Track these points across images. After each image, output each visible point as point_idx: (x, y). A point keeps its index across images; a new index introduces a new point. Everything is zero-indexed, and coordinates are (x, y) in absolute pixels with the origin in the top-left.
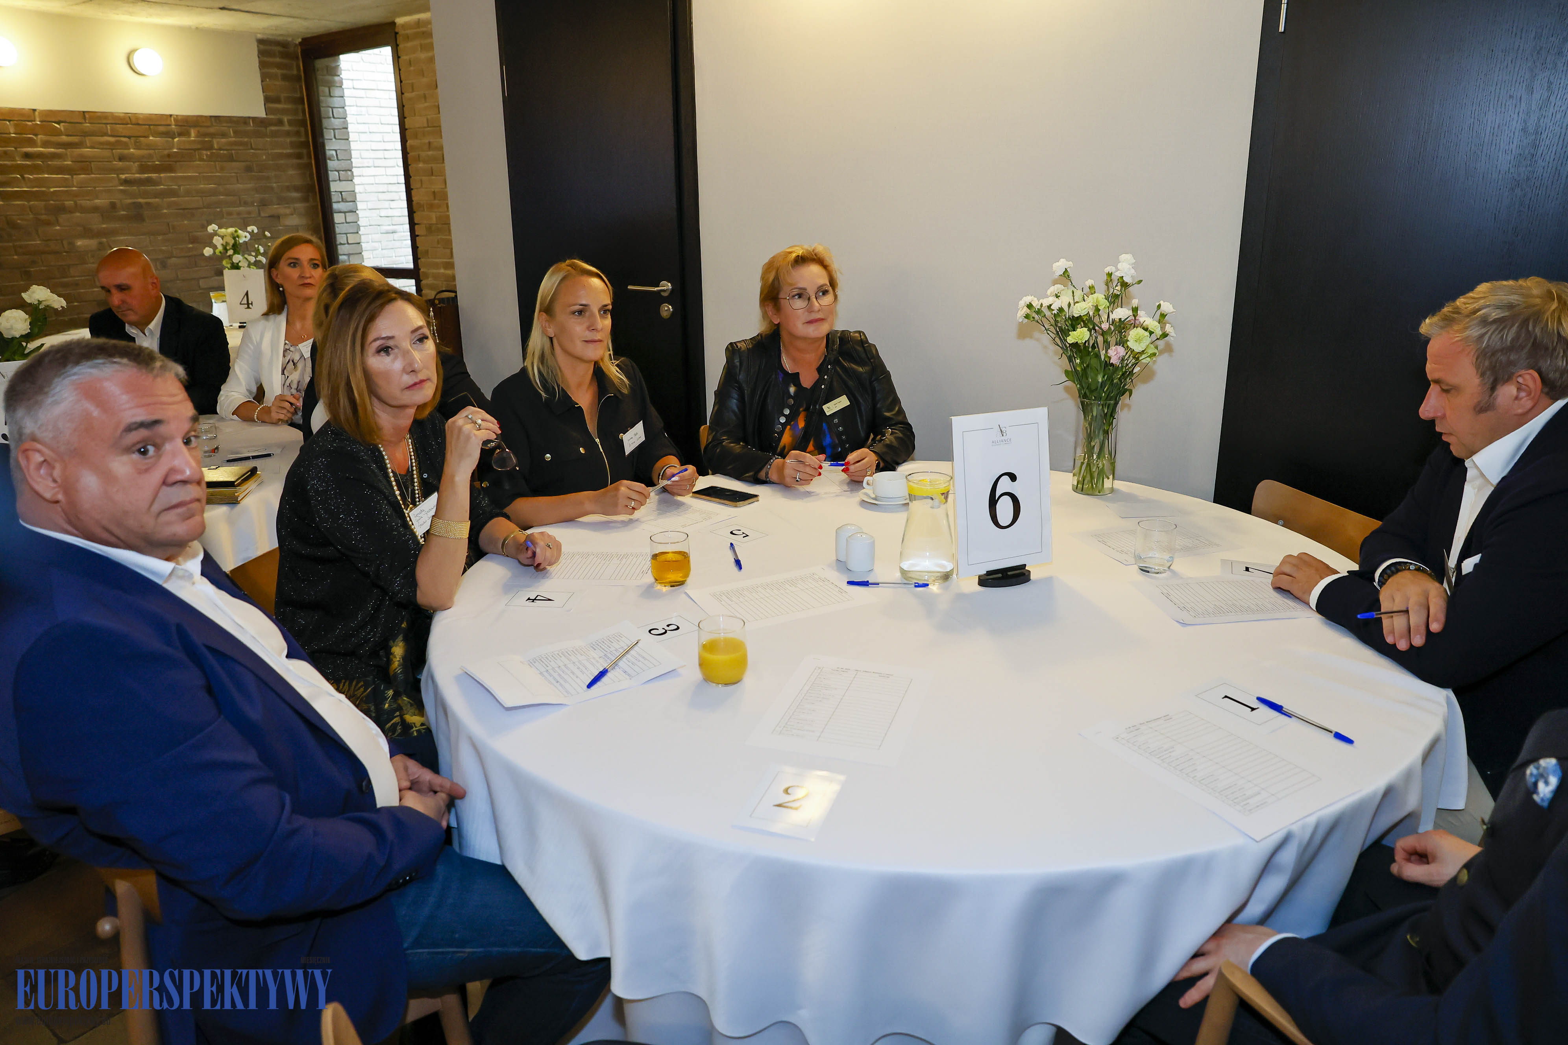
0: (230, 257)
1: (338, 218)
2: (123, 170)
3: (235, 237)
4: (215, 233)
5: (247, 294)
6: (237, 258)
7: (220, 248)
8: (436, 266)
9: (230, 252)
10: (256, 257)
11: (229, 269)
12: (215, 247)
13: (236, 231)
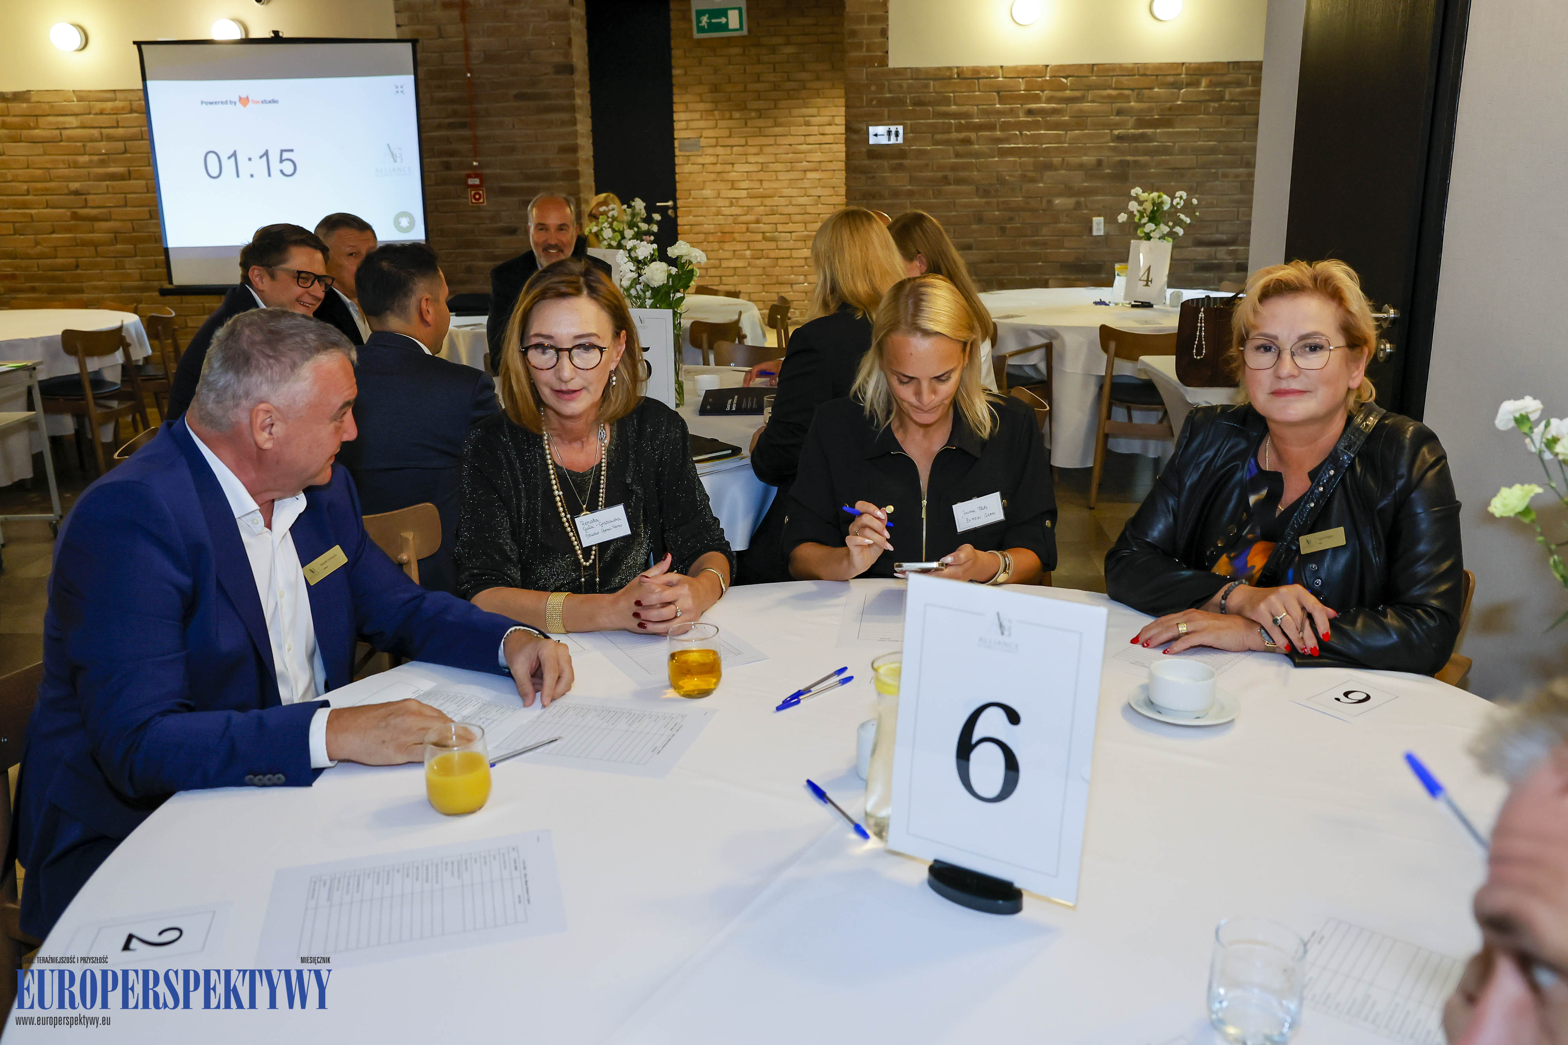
3: (1157, 203)
5: (1149, 269)
6: (1150, 227)
7: (1137, 214)
9: (1145, 220)
11: (1138, 239)
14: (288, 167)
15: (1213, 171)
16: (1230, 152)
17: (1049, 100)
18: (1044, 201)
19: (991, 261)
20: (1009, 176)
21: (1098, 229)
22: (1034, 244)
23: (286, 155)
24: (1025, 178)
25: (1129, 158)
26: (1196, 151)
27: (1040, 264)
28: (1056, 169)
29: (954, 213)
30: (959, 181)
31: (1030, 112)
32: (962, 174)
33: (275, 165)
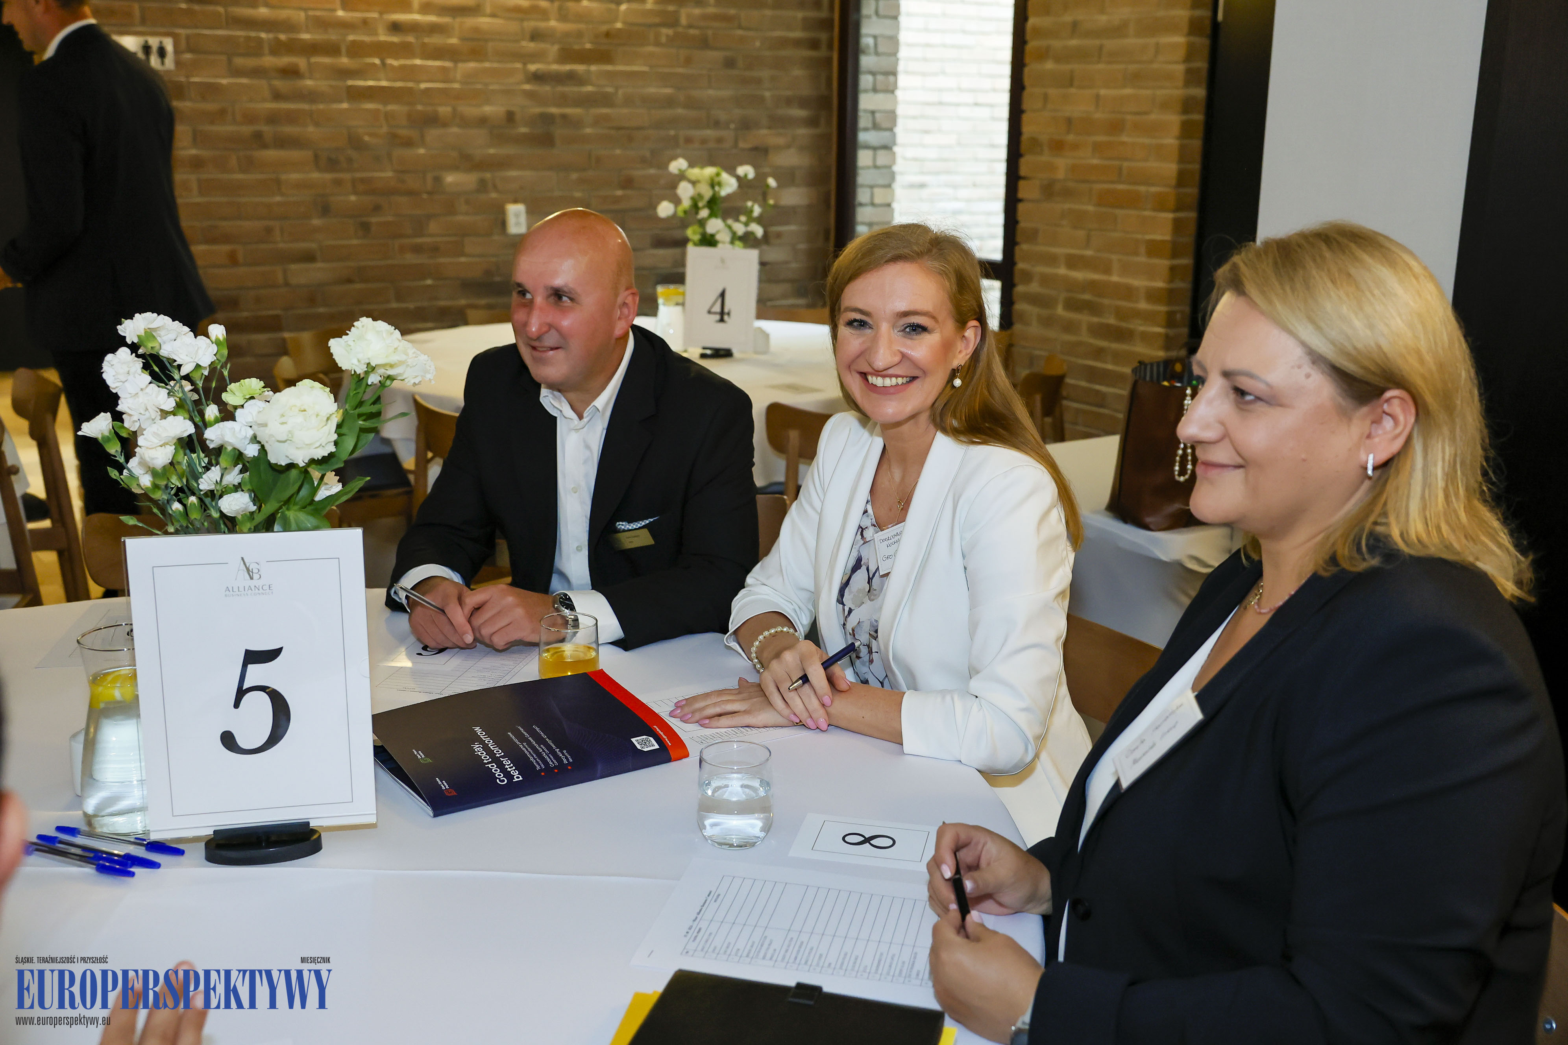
0: (702, 223)
1: (864, 158)
3: (714, 183)
5: (723, 295)
6: (715, 226)
7: (686, 204)
8: (1052, 260)
9: (704, 213)
10: (746, 224)
11: (695, 244)
12: (677, 201)
13: (718, 175)
15: (672, 133)
16: (691, 104)
17: (425, 8)
18: (429, 176)
19: (349, 281)
20: (371, 135)
21: (518, 224)
22: (417, 249)
24: (395, 140)
25: (554, 110)
26: (650, 102)
27: (429, 282)
28: (445, 125)
29: (278, 199)
30: (282, 143)
32: (289, 130)
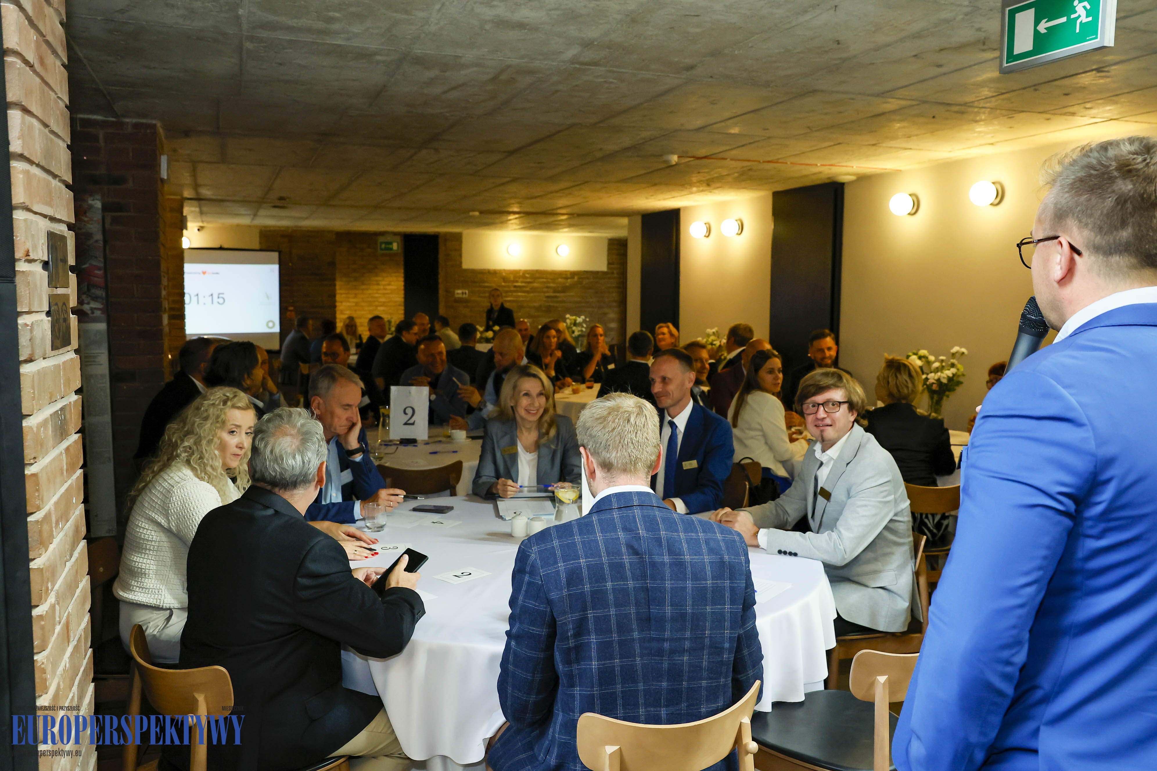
2: (547, 292)
4: (568, 318)
14: (221, 301)
17: (522, 282)
23: (221, 296)
31: (515, 287)
33: (215, 299)
